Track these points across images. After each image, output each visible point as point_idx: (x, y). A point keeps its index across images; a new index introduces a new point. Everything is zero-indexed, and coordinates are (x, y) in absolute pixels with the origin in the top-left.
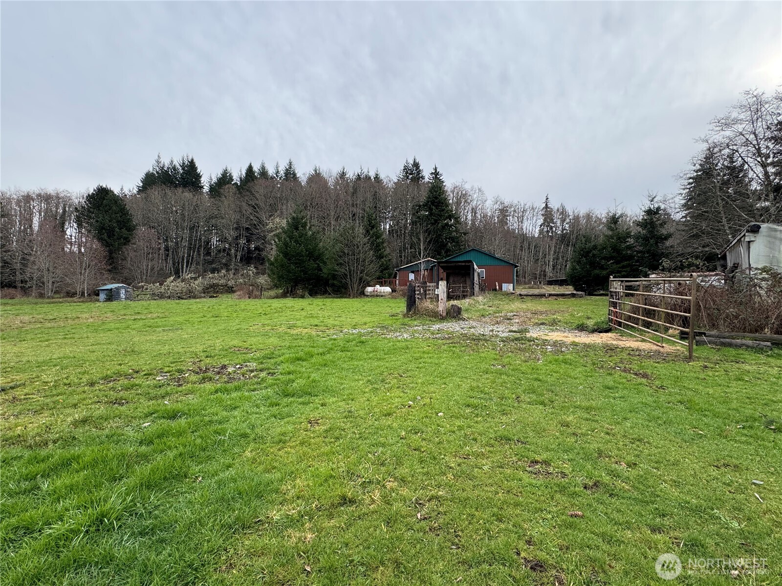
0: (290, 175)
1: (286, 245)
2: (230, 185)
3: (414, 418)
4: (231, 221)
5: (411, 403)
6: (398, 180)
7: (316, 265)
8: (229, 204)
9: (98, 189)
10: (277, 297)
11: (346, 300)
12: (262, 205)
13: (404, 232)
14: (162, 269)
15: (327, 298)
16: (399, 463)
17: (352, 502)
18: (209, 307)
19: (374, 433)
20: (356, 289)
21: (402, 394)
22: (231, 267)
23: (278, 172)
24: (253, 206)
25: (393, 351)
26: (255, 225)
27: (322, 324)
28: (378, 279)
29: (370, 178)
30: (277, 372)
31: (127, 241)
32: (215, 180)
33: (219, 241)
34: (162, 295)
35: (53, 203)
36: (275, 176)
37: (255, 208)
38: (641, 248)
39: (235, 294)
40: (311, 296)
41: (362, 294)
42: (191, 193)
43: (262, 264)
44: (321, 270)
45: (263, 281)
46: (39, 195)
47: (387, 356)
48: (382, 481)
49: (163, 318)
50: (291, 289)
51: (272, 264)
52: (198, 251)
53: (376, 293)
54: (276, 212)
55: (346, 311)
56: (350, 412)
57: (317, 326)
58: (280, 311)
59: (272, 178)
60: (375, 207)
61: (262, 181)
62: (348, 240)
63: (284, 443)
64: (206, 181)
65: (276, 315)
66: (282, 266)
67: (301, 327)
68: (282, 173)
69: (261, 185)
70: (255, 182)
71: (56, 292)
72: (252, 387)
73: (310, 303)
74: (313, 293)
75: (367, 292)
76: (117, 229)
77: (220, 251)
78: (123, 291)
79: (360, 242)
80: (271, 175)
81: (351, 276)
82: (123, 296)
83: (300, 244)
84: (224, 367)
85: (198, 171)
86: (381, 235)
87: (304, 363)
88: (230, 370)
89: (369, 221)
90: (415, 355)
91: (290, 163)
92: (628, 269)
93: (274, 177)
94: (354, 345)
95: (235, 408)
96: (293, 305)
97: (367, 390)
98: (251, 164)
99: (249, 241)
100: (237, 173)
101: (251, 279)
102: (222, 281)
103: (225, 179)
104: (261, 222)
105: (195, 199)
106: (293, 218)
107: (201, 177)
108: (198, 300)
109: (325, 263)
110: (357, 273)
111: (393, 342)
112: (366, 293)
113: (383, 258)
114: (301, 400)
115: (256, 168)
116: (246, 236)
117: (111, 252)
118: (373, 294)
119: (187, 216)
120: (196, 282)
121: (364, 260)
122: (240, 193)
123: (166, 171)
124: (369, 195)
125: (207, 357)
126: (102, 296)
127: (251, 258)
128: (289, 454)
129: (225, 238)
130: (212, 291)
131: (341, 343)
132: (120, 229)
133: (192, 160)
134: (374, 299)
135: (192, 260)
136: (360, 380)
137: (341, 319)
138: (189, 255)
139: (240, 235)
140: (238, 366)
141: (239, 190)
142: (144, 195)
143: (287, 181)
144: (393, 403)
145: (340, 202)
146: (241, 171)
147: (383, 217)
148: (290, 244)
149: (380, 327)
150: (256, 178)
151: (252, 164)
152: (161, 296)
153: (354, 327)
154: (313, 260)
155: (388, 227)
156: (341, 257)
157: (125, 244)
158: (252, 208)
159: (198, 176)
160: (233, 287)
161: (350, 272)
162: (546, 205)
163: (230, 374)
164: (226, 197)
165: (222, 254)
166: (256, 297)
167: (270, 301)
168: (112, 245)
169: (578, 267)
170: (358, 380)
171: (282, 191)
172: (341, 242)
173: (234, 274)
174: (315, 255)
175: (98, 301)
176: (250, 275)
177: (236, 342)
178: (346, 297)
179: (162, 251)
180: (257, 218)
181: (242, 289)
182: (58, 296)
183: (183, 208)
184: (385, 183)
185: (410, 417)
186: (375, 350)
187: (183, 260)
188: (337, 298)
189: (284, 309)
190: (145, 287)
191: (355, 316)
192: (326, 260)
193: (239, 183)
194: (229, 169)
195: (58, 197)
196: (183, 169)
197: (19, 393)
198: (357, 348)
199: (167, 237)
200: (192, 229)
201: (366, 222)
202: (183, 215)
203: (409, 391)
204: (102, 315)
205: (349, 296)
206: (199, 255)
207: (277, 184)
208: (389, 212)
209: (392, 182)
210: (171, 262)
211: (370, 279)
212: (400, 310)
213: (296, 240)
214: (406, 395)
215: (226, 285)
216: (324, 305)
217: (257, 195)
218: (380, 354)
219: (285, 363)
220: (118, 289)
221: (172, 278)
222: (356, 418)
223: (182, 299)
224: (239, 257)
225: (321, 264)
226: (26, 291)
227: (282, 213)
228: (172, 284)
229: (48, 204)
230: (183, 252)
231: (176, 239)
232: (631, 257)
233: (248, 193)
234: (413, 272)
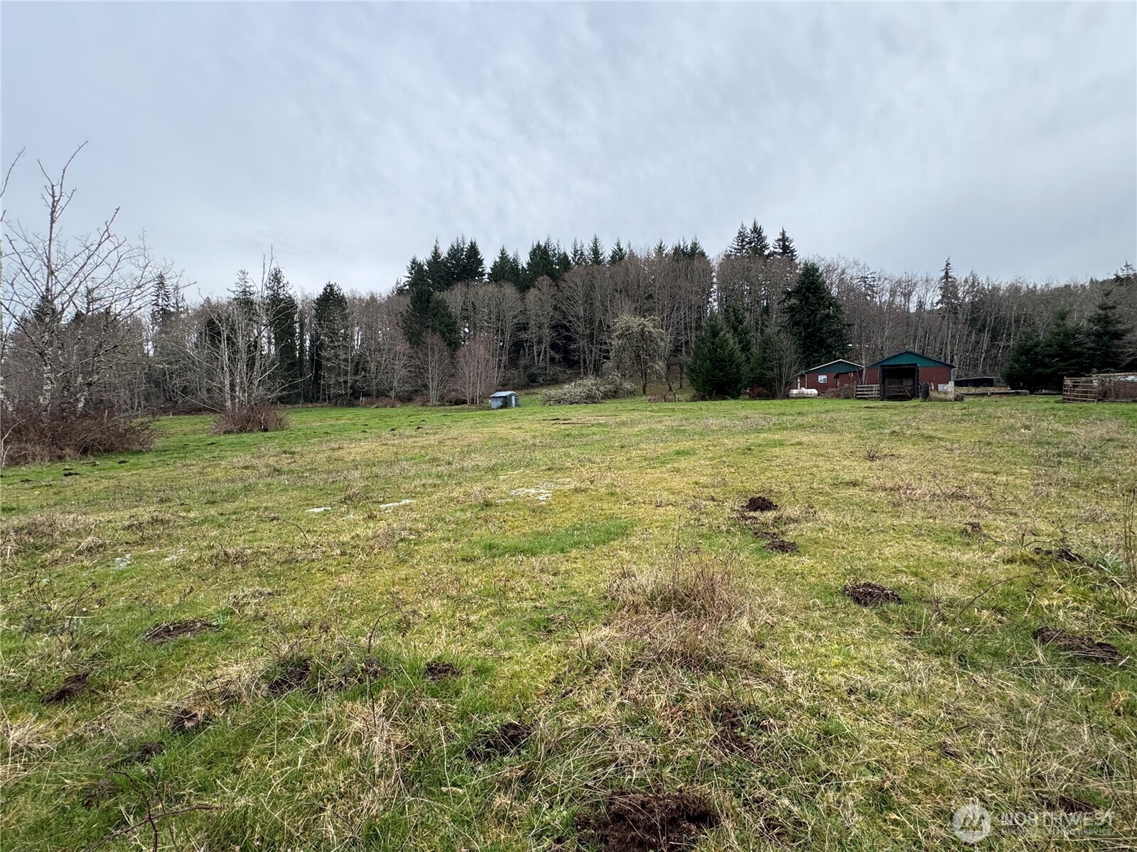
8: (544, 299)
38: (1092, 345)
41: (787, 397)
53: (798, 395)
75: (793, 394)
78: (513, 399)
82: (513, 402)
92: (1077, 367)
126: (497, 403)
162: (947, 273)
169: (1017, 366)
175: (492, 408)
220: (511, 395)
232: (1080, 355)
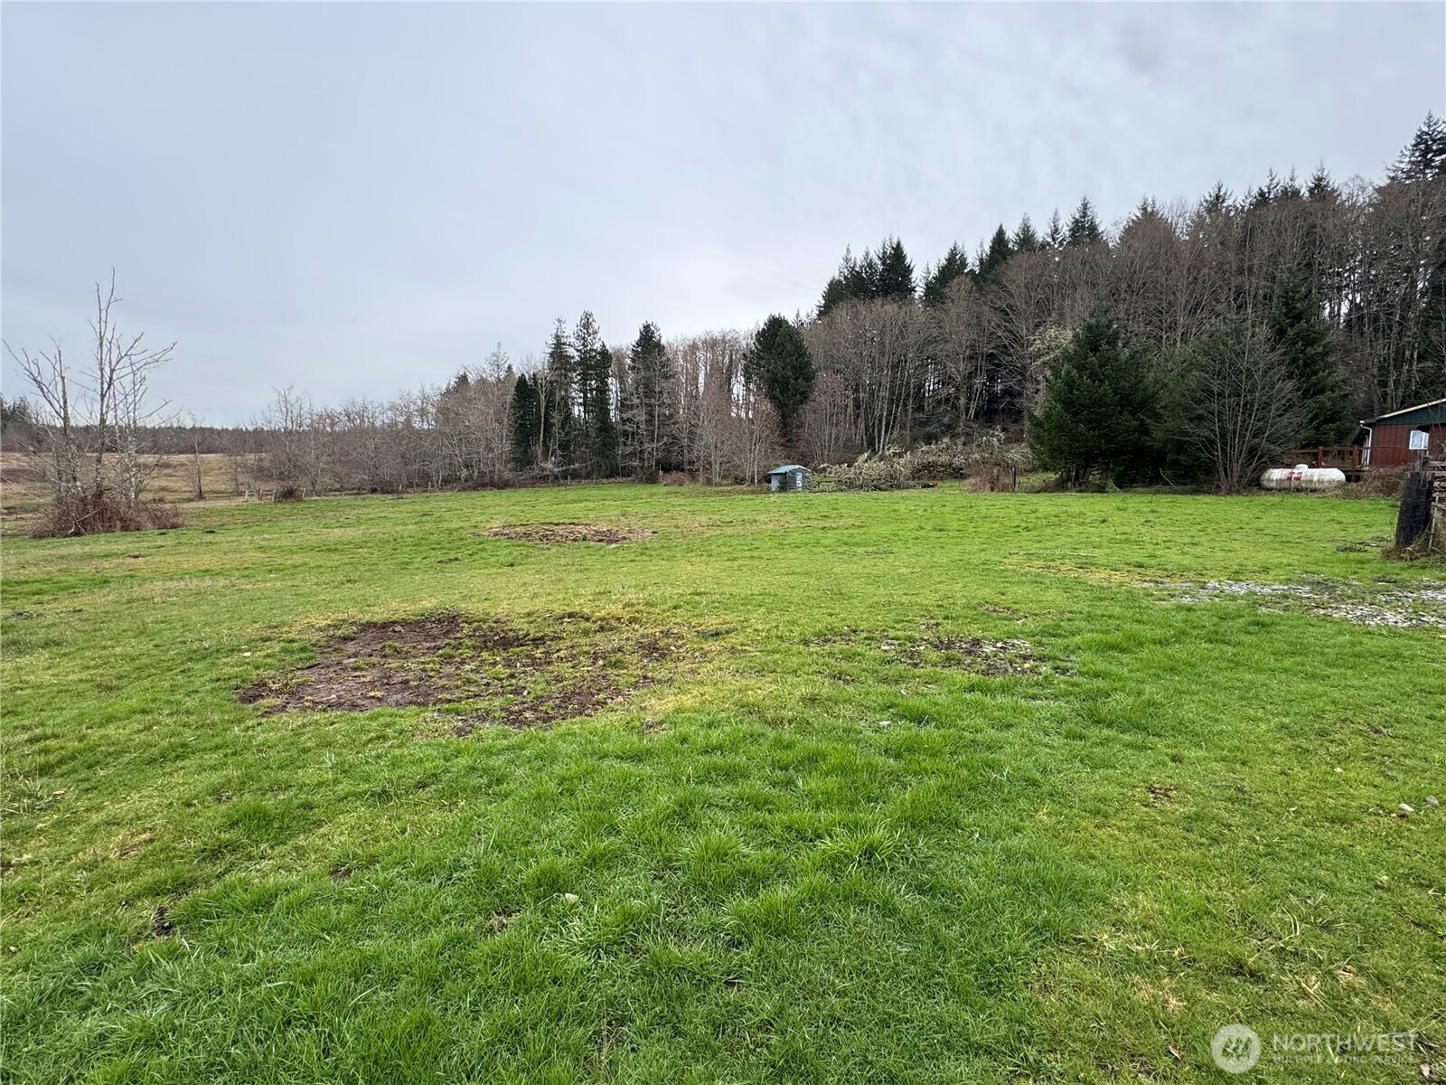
0: (1084, 230)
1: (1070, 385)
2: (963, 278)
3: (1416, 848)
4: (961, 345)
5: (1408, 808)
6: (1393, 179)
7: (1137, 423)
8: (958, 315)
9: (770, 321)
10: (1046, 489)
11: (1208, 499)
12: (1021, 305)
13: (1402, 317)
14: (849, 440)
15: (1158, 492)
16: (1372, 939)
17: (1256, 976)
18: (926, 510)
19: (1304, 854)
20: (1236, 474)
21: (1378, 780)
22: (959, 430)
23: (1056, 230)
24: (1003, 311)
25: (1354, 659)
26: (1005, 346)
27: (1153, 562)
28: (1303, 447)
29: (1296, 193)
30: (1072, 668)
31: (805, 397)
32: (934, 272)
33: (938, 383)
34: (851, 483)
35: (719, 350)
36: (1050, 240)
37: (1007, 314)
39: (966, 482)
40: (1120, 487)
41: (1255, 484)
42: (895, 305)
43: (1015, 421)
44: (1146, 432)
45: (1017, 457)
46: (705, 342)
47: (1334, 671)
48: (1326, 963)
49: (860, 527)
50: (1077, 474)
51: (1037, 424)
52: (905, 405)
53: (1294, 483)
54: (1050, 315)
55: (1209, 530)
56: (1240, 790)
57: (1140, 566)
58: (1056, 522)
59: (1044, 246)
60: (1309, 265)
61: (1024, 259)
62: (1223, 362)
63: (1106, 817)
64: (919, 277)
65: (1049, 531)
66: (1060, 428)
67: (1106, 566)
68: (1065, 231)
69: (1021, 266)
70: (1010, 261)
71: (724, 477)
72: (1031, 691)
73: (1121, 505)
74: (1126, 481)
75: (1269, 480)
76: (792, 381)
77: (939, 402)
78: (799, 476)
79: (1256, 363)
80: (1041, 240)
81: (1224, 443)
82: (799, 483)
83: (1100, 380)
84: (977, 642)
85: (908, 261)
86: (1322, 335)
87: (1125, 658)
88: (988, 649)
89: (1286, 304)
90: (1422, 680)
91: (1085, 206)
93: (1048, 244)
94: (1239, 630)
95: (1009, 726)
96: (1082, 509)
97: (1279, 747)
98: (1001, 227)
99: (992, 379)
100: (975, 251)
101: (996, 453)
102: (944, 458)
103: (954, 266)
104: (1016, 339)
105: (902, 314)
106: (1089, 328)
107: (911, 271)
108: (905, 493)
109: (1158, 417)
110: (1243, 437)
111: (1352, 633)
112: (1265, 483)
113: (1322, 391)
114: (1127, 737)
115: (1011, 234)
116: (987, 371)
117: (784, 416)
118: (1286, 485)
119: (887, 346)
120: (902, 461)
121: (1266, 406)
122: (980, 289)
123: (857, 272)
124: (1292, 242)
125: (946, 618)
126: (775, 484)
127: (996, 412)
128: (1116, 840)
129: (950, 378)
130: (927, 475)
131: (1208, 621)
132: (796, 380)
133: (899, 244)
134: (1291, 500)
135: (894, 422)
136: (1260, 719)
137: (1198, 551)
138: (890, 413)
139: (976, 369)
140: (999, 645)
141: (977, 283)
142: (826, 320)
143: (1074, 246)
144: (1353, 798)
145: (1205, 271)
146: (982, 246)
147: (1331, 287)
148: (1078, 382)
149: (1309, 584)
150: (1011, 252)
151: (1004, 228)
152: (850, 485)
153: (1236, 576)
154: (1131, 413)
155: (1345, 309)
156: (1200, 401)
157: (802, 402)
158: (1001, 315)
159: (908, 271)
160: (961, 469)
161: (1223, 435)
163: (987, 657)
164: (953, 301)
165: (943, 407)
166: (1004, 489)
167: (1034, 498)
168: (785, 405)
170: (1257, 720)
171: (1064, 271)
172: (1203, 369)
173: (964, 444)
174: (1136, 402)
175: (769, 491)
176: (993, 446)
177: (986, 593)
178: (1208, 492)
179: (850, 410)
180: (1011, 332)
181: (978, 474)
182: (725, 482)
183: (882, 333)
184: (1344, 197)
185: (1403, 842)
186: (1298, 649)
187: (881, 421)
188: (1184, 493)
189: (1064, 519)
190: (829, 469)
191: (1236, 545)
192: (1162, 411)
193: (977, 270)
194: (960, 245)
195: (724, 341)
196: (883, 264)
197: (733, 640)
198: (1248, 639)
199: (857, 385)
200: (895, 366)
201: (1276, 308)
202: (882, 344)
203: (1401, 777)
204: (782, 519)
205: (1217, 491)
206: (906, 411)
207: (1054, 257)
208: (1352, 270)
209: (1371, 189)
210: (863, 426)
211: (1279, 450)
212: (1374, 532)
213: (1092, 373)
214: (1390, 784)
215: (950, 465)
216: (1153, 511)
217: (1012, 288)
218: (1312, 663)
219: (1084, 651)
220: (793, 472)
221: (866, 455)
222: (1255, 807)
223: (880, 489)
224: (972, 412)
225: (1148, 421)
226: (693, 475)
227: (1061, 315)
228: (866, 465)
229: (714, 353)
230: (881, 408)
231: (870, 385)
233: (994, 287)
234: (1424, 429)
